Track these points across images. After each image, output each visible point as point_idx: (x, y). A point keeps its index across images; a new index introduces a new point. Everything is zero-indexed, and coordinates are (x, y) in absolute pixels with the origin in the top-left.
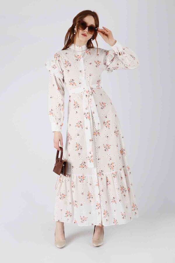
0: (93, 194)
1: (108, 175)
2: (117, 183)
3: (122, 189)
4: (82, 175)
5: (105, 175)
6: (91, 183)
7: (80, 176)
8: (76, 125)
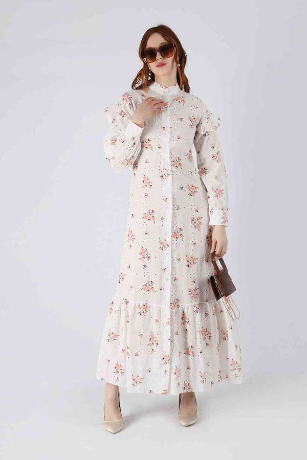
0: (158, 339)
1: (186, 307)
2: (200, 323)
3: (205, 333)
4: (144, 303)
5: (180, 308)
6: (157, 319)
7: (142, 304)
8: (143, 216)
